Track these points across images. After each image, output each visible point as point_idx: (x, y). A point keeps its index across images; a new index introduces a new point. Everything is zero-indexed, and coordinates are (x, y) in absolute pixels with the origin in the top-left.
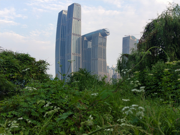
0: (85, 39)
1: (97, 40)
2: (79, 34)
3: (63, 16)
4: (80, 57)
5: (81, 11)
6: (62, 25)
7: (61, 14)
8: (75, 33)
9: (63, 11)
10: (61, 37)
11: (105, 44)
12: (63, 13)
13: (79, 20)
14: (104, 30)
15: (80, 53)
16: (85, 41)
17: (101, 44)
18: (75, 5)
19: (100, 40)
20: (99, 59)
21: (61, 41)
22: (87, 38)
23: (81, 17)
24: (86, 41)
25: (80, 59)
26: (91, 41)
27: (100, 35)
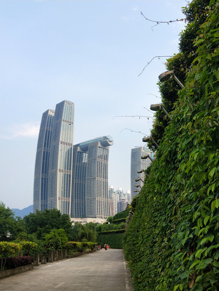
0: (79, 149)
1: (96, 152)
2: (71, 142)
3: (49, 117)
4: (70, 175)
5: (74, 111)
6: (47, 130)
7: (45, 115)
8: (64, 141)
9: (49, 111)
10: (45, 146)
11: (106, 158)
12: (49, 114)
13: (71, 123)
14: (105, 138)
15: (70, 170)
16: (78, 152)
17: (101, 157)
18: (65, 103)
19: (100, 152)
20: (98, 179)
21: (44, 152)
22: (81, 149)
23: (73, 119)
24: (80, 152)
25: (70, 177)
26: (87, 152)
27: (99, 145)
